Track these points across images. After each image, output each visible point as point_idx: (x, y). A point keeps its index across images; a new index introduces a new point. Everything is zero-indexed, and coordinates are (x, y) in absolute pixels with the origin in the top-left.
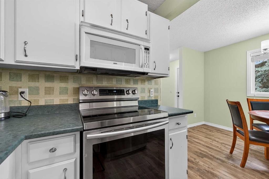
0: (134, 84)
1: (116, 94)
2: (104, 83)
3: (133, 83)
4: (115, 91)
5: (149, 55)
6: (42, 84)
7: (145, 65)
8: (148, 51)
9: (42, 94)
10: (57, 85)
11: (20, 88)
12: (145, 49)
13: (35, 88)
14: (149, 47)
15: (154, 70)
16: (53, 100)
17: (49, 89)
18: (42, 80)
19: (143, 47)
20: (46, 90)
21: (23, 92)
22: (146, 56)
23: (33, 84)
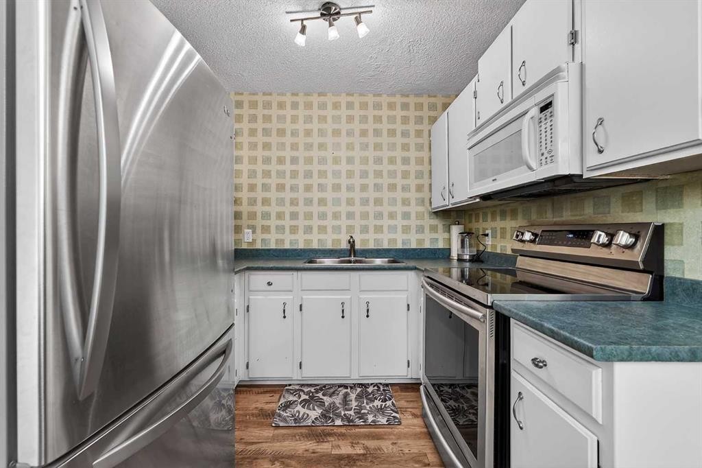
0: (662, 205)
2: (564, 214)
3: (653, 206)
4: (571, 236)
5: (551, 121)
6: (499, 224)
7: (543, 158)
8: (550, 110)
9: (499, 236)
10: (510, 224)
11: (487, 229)
12: (543, 109)
13: (494, 230)
14: (550, 96)
15: (600, 152)
16: (506, 246)
17: (503, 230)
18: (498, 218)
19: (535, 111)
20: (501, 232)
21: (487, 235)
22: (546, 128)
23: (493, 224)
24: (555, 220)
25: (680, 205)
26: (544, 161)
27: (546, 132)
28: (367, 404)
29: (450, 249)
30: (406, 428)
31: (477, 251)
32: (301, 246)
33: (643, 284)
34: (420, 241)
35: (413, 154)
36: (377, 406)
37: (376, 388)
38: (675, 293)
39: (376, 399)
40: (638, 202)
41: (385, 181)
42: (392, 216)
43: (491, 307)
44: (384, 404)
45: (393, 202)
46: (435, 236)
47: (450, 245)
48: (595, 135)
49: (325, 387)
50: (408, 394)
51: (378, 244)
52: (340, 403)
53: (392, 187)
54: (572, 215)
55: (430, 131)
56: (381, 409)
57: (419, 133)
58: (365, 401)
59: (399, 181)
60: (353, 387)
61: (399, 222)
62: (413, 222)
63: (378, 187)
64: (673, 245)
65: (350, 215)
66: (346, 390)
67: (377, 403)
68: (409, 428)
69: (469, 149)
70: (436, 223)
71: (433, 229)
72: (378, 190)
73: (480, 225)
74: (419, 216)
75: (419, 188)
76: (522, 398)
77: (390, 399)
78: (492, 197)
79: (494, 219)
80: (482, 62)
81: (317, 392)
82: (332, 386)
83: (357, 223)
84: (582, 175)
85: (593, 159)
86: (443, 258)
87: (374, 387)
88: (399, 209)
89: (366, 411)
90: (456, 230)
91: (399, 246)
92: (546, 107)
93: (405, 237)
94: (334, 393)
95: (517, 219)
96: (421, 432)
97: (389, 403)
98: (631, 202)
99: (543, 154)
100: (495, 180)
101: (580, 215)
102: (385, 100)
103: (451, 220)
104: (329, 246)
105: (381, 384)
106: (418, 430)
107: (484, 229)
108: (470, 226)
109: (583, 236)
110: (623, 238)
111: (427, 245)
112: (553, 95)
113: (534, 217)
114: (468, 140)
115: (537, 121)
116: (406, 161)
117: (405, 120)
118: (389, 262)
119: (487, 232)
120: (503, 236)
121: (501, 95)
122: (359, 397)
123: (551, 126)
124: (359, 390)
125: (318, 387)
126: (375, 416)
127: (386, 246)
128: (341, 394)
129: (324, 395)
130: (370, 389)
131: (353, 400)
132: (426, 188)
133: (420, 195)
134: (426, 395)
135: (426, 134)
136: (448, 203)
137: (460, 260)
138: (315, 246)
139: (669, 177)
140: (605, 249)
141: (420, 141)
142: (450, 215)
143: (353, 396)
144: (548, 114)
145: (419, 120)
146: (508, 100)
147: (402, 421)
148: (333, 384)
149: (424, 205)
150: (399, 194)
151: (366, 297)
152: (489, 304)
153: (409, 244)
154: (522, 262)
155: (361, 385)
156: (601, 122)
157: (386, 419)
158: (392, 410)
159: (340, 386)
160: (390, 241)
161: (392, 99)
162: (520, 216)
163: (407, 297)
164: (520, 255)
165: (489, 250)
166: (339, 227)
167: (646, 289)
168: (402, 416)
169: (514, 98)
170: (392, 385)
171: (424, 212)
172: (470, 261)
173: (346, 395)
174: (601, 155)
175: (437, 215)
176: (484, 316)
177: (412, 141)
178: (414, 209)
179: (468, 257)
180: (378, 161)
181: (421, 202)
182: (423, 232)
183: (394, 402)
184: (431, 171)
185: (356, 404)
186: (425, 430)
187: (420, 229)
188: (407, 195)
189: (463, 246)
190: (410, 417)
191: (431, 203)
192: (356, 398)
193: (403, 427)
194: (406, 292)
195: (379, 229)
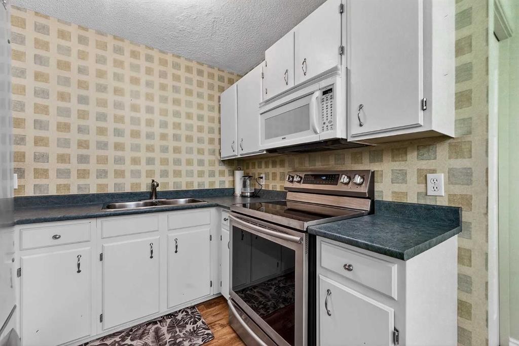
0: (372, 161)
1: (324, 182)
2: (317, 164)
3: (368, 160)
4: (324, 178)
5: (332, 101)
6: (271, 170)
7: (325, 126)
8: (330, 94)
9: (271, 179)
10: (278, 170)
11: (261, 174)
12: (325, 93)
13: (267, 175)
14: (330, 85)
15: (361, 125)
16: (276, 186)
17: (274, 175)
18: (270, 166)
19: (318, 94)
20: (272, 176)
21: (262, 178)
22: (327, 106)
23: (268, 170)
24: (311, 167)
25: (381, 161)
26: (325, 128)
27: (327, 109)
28: (180, 332)
29: (234, 189)
30: (219, 339)
31: (255, 189)
32: (93, 190)
33: (366, 205)
34: (212, 183)
35: (206, 113)
36: (190, 330)
37: (184, 313)
38: (380, 209)
39: (187, 323)
40: (360, 158)
41: (183, 133)
42: (189, 162)
43: (306, 232)
44: (195, 326)
45: (189, 151)
46: (222, 179)
47: (234, 185)
48: (360, 115)
49: (131, 330)
50: (213, 309)
51: (177, 187)
52: (153, 342)
53: (189, 139)
54: (322, 165)
55: (219, 98)
56: (195, 331)
57: (211, 97)
58: (177, 330)
59: (195, 134)
60: (162, 320)
61: (196, 168)
62: (206, 168)
63: (176, 138)
64: (378, 182)
65: (150, 161)
66: (156, 326)
67: (189, 327)
68: (222, 339)
69: (261, 114)
70: (223, 169)
71: (222, 173)
72: (177, 140)
73: (256, 171)
74: (211, 163)
75: (211, 141)
76: (331, 293)
77: (200, 319)
78: (278, 151)
79: (267, 166)
80: (268, 53)
81: (123, 339)
82: (139, 326)
83: (158, 167)
84: (347, 140)
85: (356, 130)
86: (228, 196)
87: (182, 313)
88: (195, 157)
89: (181, 339)
90: (239, 174)
91: (196, 187)
92: (328, 91)
93: (200, 180)
94: (143, 333)
95: (284, 167)
96: (232, 339)
97: (199, 323)
98: (356, 159)
99: (324, 123)
100: (284, 138)
101: (327, 165)
102: (183, 63)
103: (234, 167)
104: (128, 189)
105: (188, 308)
106: (229, 337)
107: (259, 174)
108: (248, 171)
109: (333, 178)
110: (358, 179)
111: (217, 186)
112: (333, 84)
113: (297, 165)
114: (260, 107)
115: (320, 100)
116: (200, 118)
117: (200, 84)
118: (189, 202)
119: (261, 176)
120: (274, 178)
121: (286, 78)
122: (171, 328)
123: (331, 105)
124: (169, 321)
125: (123, 334)
126: (190, 341)
127: (184, 188)
128: (151, 331)
129: (132, 340)
130: (179, 317)
131: (166, 332)
132: (217, 142)
133: (211, 147)
134: (235, 307)
135: (216, 98)
136: (238, 154)
137: (243, 196)
138: (111, 190)
139: (376, 145)
140: (346, 186)
141: (211, 103)
142: (234, 163)
143: (164, 329)
144: (329, 97)
145: (211, 87)
146: (291, 85)
147: (215, 335)
148: (140, 325)
149: (215, 155)
150: (195, 145)
151: (174, 235)
152: (305, 230)
153: (203, 186)
154: (290, 196)
155: (169, 316)
156: (361, 107)
157: (201, 339)
158: (204, 328)
159: (148, 323)
160: (187, 183)
161: (190, 64)
162: (287, 165)
163: (210, 230)
164: (289, 191)
165: (263, 188)
166: (139, 172)
167: (368, 208)
168: (213, 330)
169: (296, 84)
170: (198, 305)
171: (215, 160)
172: (250, 196)
173: (157, 331)
174: (361, 128)
175: (224, 163)
176: (302, 239)
177: (206, 102)
178: (207, 157)
179: (249, 194)
180: (177, 114)
181: (212, 152)
182: (214, 176)
183: (204, 320)
184: (220, 128)
185: (170, 336)
186: (234, 335)
187: (212, 174)
188: (201, 146)
189: (244, 185)
190: (220, 328)
191: (220, 153)
192: (168, 330)
193: (216, 340)
194: (209, 226)
195: (177, 173)
